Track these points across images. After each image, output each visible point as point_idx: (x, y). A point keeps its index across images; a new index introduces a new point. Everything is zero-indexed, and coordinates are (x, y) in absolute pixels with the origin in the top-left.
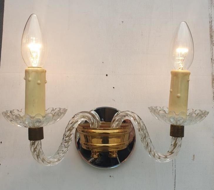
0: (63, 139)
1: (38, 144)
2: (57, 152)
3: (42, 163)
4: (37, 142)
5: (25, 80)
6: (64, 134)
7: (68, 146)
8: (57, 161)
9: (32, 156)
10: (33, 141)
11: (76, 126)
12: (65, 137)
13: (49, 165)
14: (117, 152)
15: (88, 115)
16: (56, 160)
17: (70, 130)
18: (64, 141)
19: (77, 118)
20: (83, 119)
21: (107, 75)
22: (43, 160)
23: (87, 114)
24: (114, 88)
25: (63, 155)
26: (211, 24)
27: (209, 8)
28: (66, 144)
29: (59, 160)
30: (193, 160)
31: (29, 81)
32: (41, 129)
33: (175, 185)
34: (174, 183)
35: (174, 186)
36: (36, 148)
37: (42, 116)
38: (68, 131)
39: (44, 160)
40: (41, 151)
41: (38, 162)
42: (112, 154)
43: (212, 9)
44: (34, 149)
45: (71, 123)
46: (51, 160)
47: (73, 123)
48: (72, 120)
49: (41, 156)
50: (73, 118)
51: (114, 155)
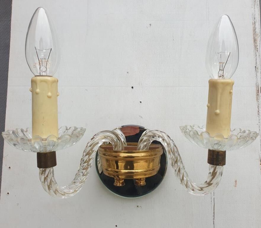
0: (81, 165)
1: (50, 172)
2: (74, 181)
3: (54, 195)
4: (48, 170)
5: (32, 92)
6: (82, 159)
7: (87, 174)
8: (73, 193)
9: (42, 187)
10: (44, 169)
11: (96, 148)
12: (83, 163)
13: (63, 197)
14: (145, 179)
15: (110, 134)
16: (72, 191)
17: (89, 154)
18: (82, 168)
19: (97, 139)
20: (104, 140)
21: (132, 88)
22: (56, 192)
23: (108, 134)
24: (141, 102)
25: (81, 184)
26: (254, 26)
27: (252, 7)
28: (84, 171)
29: (75, 191)
30: (235, 186)
31: (37, 94)
32: (53, 154)
33: (214, 216)
34: (213, 214)
35: (213, 218)
36: (47, 176)
37: (57, 138)
38: (86, 155)
39: (58, 191)
40: (53, 180)
41: (49, 193)
42: (139, 181)
43: (255, 7)
44: (45, 179)
45: (90, 146)
46: (66, 191)
47: (93, 145)
48: (91, 142)
49: (54, 187)
50: (92, 139)
51: (141, 183)
